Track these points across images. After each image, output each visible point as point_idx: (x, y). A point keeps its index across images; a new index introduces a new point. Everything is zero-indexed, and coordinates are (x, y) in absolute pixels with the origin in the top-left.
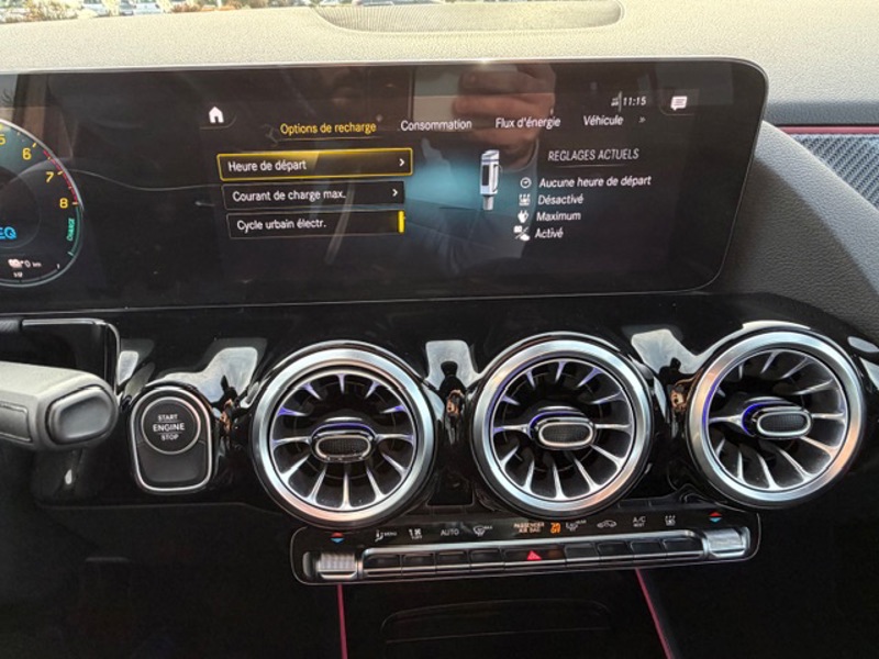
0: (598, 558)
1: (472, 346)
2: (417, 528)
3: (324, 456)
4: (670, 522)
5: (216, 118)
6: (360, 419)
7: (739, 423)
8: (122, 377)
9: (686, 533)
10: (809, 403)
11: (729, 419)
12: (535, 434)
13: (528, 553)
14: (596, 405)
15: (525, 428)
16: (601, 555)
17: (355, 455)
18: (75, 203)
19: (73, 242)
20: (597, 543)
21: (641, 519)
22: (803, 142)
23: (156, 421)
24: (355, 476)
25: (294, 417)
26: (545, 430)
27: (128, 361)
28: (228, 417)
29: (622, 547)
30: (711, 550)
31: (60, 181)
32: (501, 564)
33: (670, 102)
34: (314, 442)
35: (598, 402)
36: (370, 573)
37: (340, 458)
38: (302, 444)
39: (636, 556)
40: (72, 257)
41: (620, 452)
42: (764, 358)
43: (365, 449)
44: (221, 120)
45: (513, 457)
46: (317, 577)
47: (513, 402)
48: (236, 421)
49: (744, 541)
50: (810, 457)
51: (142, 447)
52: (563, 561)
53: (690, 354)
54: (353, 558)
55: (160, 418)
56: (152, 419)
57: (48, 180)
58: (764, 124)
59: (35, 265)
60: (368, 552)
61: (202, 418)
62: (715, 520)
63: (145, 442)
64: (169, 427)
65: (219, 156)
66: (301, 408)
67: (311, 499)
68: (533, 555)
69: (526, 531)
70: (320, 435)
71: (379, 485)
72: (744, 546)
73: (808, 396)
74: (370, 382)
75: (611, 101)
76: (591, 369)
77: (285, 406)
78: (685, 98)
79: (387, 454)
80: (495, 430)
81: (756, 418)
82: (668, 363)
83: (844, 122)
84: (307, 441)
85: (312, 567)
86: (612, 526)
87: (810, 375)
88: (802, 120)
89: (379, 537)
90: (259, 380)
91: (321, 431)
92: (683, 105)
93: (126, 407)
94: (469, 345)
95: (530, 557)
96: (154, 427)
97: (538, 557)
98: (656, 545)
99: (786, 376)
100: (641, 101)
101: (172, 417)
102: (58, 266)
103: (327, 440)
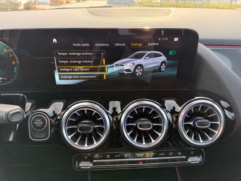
2: (108, 155)
3: (80, 132)
4: (180, 154)
5: (55, 41)
6: (91, 122)
7: (192, 124)
8: (27, 109)
9: (184, 157)
11: (189, 123)
15: (134, 124)
16: (159, 163)
17: (88, 131)
18: (17, 63)
19: (16, 73)
22: (211, 50)
24: (89, 137)
25: (73, 121)
27: (28, 105)
28: (54, 121)
30: (190, 161)
31: (13, 57)
32: (131, 165)
33: (174, 39)
34: (77, 127)
35: (155, 118)
36: (94, 167)
37: (85, 132)
38: (74, 128)
39: (169, 163)
40: (15, 77)
41: (160, 132)
42: (199, 106)
43: (91, 130)
44: (56, 42)
46: (79, 168)
47: (132, 118)
48: (56, 122)
50: (211, 134)
51: (31, 128)
52: (149, 164)
55: (36, 120)
56: (34, 120)
57: (10, 56)
59: (5, 79)
60: (94, 161)
61: (48, 121)
63: (32, 127)
64: (39, 123)
66: (75, 118)
67: (77, 143)
69: (139, 156)
71: (95, 140)
72: (200, 160)
74: (93, 112)
75: (158, 39)
76: (152, 109)
77: (70, 118)
78: (177, 39)
79: (98, 132)
80: (126, 125)
81: (196, 123)
85: (78, 165)
87: (211, 112)
89: (98, 157)
90: (63, 111)
91: (79, 124)
92: (177, 40)
93: (27, 117)
94: (120, 102)
95: (140, 163)
96: (35, 123)
97: (142, 163)
98: (175, 160)
99: (205, 112)
100: (166, 39)
101: (39, 120)
102: (11, 79)
103: (81, 127)
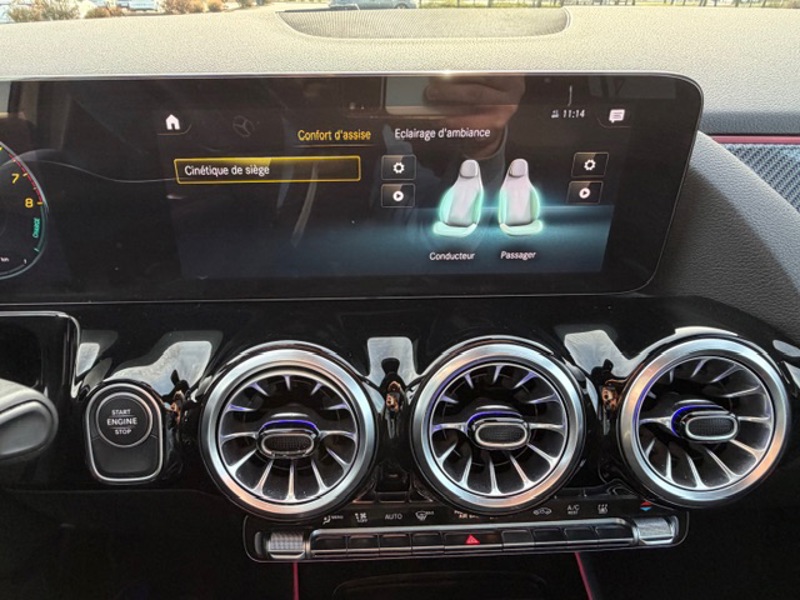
0: (532, 544)
1: (417, 342)
2: (363, 511)
3: (270, 452)
4: (603, 511)
5: (173, 125)
6: (306, 416)
7: (669, 425)
8: (81, 368)
9: (618, 520)
10: (736, 406)
11: (659, 420)
12: (472, 433)
13: (467, 537)
14: (532, 405)
15: (462, 427)
16: (535, 541)
17: (299, 451)
18: (39, 203)
19: (38, 239)
20: (532, 529)
21: (575, 507)
22: (736, 152)
23: (109, 415)
24: (301, 468)
25: (243, 413)
26: (482, 430)
27: (88, 352)
28: (179, 409)
29: (557, 534)
30: (641, 537)
31: (25, 183)
32: (441, 547)
33: (608, 115)
34: (260, 438)
35: (534, 402)
36: (317, 554)
37: (285, 454)
38: (250, 438)
39: (569, 542)
40: (37, 253)
41: (553, 452)
42: (694, 364)
43: (309, 446)
44: (177, 127)
45: (452, 453)
46: (267, 555)
47: (453, 401)
48: (186, 413)
49: (673, 530)
50: (736, 459)
51: (97, 441)
52: (500, 545)
53: (623, 357)
54: (301, 539)
55: (114, 412)
56: (106, 412)
57: (14, 181)
58: (700, 134)
59: (3, 260)
60: (316, 532)
61: (153, 411)
62: (646, 509)
63: (99, 435)
64: (122, 421)
65: (176, 160)
66: (249, 404)
67: (258, 490)
68: (472, 540)
70: (266, 432)
71: (323, 479)
72: (673, 535)
73: (735, 399)
74: (314, 383)
75: (552, 114)
76: (527, 372)
77: (234, 402)
78: (622, 112)
79: (331, 448)
80: (434, 429)
81: (685, 420)
82: (601, 365)
83: (777, 132)
84: (254, 436)
85: (263, 545)
86: (547, 513)
87: (738, 380)
88: (735, 130)
89: (327, 520)
90: (212, 373)
91: (268, 427)
92: (621, 118)
93: (83, 397)
94: (413, 341)
95: (469, 542)
96: (108, 421)
97: (476, 542)
98: (589, 532)
99: (715, 380)
100: (580, 114)
101: (125, 412)
102: (25, 261)
103: (274, 438)
